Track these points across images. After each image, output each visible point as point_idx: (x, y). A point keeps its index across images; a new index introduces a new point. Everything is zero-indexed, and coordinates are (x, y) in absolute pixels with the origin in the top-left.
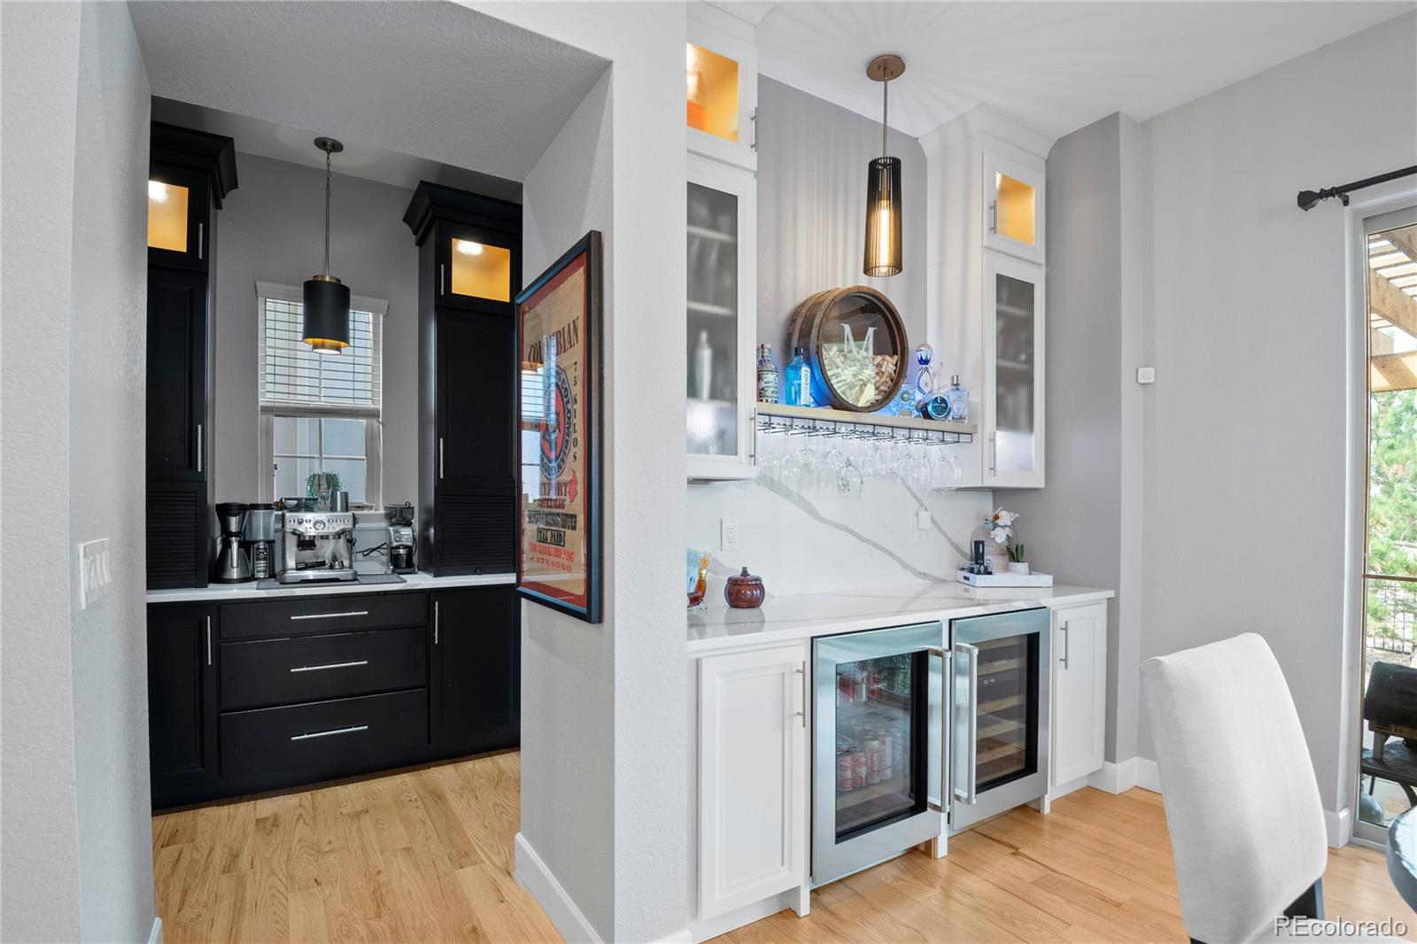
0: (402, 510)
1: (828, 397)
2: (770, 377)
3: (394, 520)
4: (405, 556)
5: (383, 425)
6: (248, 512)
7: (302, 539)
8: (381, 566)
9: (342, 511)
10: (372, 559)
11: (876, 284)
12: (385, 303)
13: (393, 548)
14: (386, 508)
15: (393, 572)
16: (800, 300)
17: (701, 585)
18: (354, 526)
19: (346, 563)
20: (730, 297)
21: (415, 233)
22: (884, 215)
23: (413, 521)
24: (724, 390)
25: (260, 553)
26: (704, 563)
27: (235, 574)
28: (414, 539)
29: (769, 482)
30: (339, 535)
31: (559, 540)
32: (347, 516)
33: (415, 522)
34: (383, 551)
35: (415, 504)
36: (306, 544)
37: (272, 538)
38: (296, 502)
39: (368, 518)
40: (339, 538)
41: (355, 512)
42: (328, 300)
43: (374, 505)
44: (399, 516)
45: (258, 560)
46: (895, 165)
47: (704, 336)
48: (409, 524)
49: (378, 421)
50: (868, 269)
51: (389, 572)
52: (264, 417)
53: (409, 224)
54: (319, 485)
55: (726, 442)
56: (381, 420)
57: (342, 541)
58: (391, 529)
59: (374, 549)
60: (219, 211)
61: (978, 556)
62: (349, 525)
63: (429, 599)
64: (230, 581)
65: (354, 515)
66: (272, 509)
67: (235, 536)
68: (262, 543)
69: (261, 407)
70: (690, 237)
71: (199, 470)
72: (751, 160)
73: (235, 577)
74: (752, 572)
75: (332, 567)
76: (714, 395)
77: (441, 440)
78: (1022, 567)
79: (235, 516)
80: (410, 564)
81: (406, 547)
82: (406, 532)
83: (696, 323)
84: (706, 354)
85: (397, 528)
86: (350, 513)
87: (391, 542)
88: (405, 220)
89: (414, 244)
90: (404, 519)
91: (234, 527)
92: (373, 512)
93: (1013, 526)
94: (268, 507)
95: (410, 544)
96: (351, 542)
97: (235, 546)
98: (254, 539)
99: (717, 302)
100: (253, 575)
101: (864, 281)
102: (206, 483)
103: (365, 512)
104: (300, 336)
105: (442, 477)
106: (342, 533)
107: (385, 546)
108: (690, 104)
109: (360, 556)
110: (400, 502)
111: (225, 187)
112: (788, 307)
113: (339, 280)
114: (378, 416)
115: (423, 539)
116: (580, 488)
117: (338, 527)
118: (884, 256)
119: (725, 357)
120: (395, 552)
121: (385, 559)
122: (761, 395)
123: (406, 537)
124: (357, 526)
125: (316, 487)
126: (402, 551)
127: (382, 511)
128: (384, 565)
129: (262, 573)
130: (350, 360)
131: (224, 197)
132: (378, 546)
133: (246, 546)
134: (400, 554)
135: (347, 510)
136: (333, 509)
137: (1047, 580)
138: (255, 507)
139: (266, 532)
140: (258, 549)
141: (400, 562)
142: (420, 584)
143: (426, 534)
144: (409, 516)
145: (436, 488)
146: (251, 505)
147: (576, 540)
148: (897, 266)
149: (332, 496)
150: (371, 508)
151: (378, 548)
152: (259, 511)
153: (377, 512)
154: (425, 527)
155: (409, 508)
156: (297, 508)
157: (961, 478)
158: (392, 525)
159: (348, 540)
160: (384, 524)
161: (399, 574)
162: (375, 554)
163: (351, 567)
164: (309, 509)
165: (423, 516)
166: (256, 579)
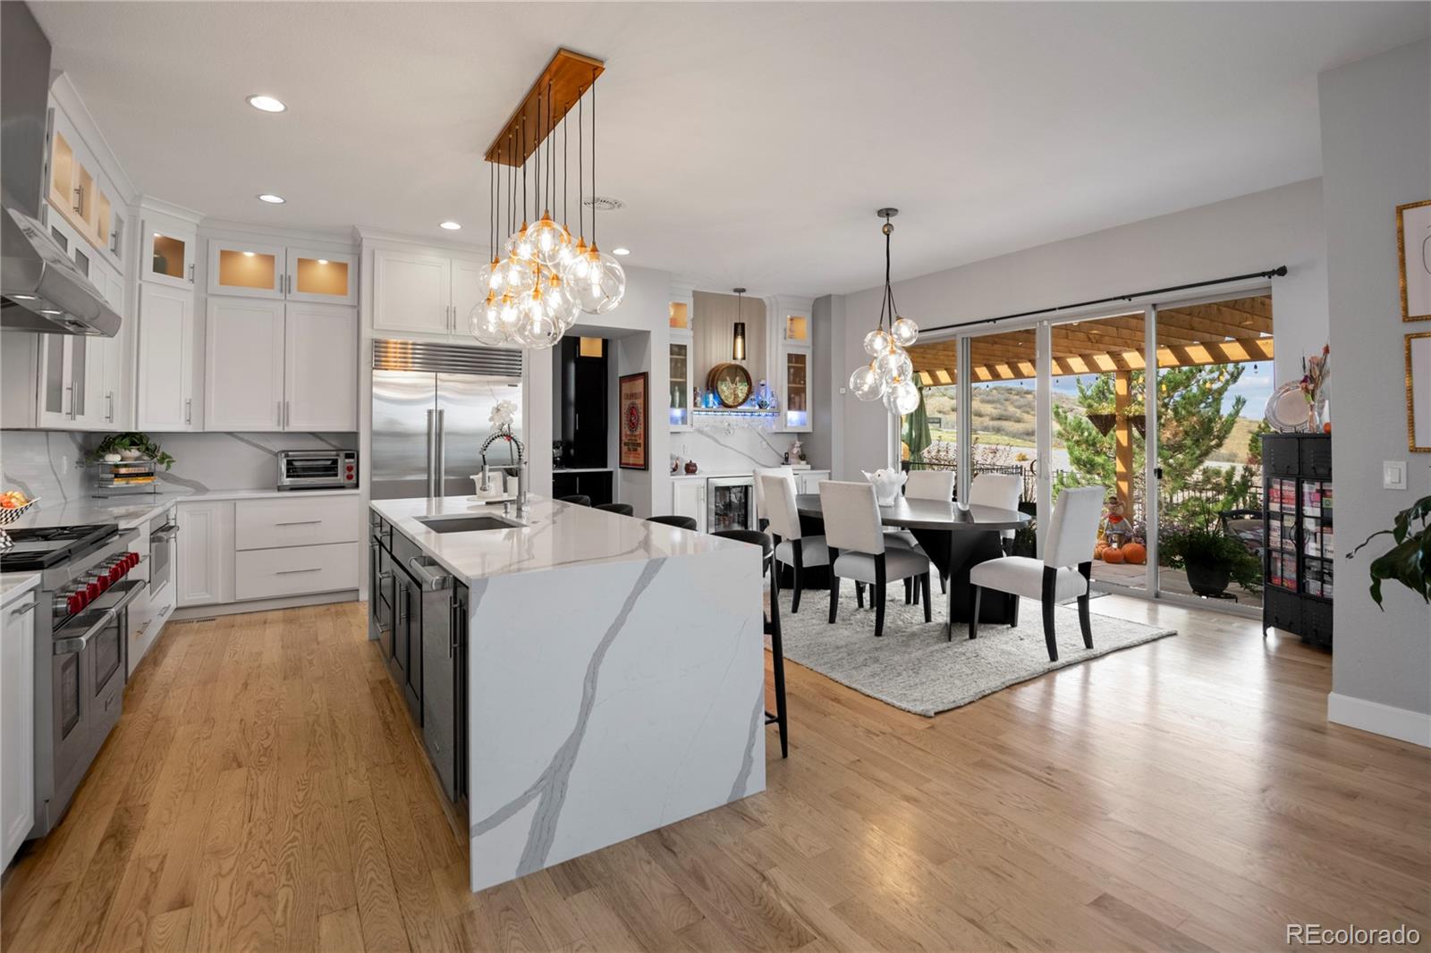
1: (723, 404)
2: (699, 399)
11: (737, 363)
16: (713, 366)
17: (677, 466)
20: (684, 375)
22: (739, 340)
24: (683, 404)
26: (678, 459)
29: (700, 431)
31: (635, 450)
46: (743, 325)
47: (677, 388)
50: (734, 358)
55: (684, 420)
61: (787, 459)
70: (671, 359)
72: (691, 333)
74: (693, 462)
76: (680, 406)
78: (803, 462)
83: (673, 384)
84: (677, 394)
93: (801, 446)
99: (681, 377)
101: (733, 362)
108: (671, 319)
112: (708, 370)
116: (642, 436)
118: (739, 355)
119: (683, 393)
122: (695, 405)
137: (809, 467)
147: (641, 450)
148: (744, 358)
157: (775, 428)
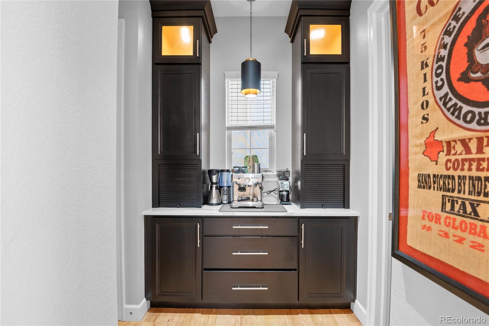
0: (284, 173)
3: (281, 177)
4: (286, 196)
5: (276, 132)
6: (220, 173)
7: (240, 186)
8: (275, 199)
9: (257, 173)
10: (271, 196)
12: (276, 73)
13: (280, 191)
14: (277, 171)
15: (280, 203)
18: (263, 181)
19: (259, 199)
21: (290, 37)
23: (289, 178)
25: (225, 192)
27: (214, 201)
28: (290, 187)
30: (256, 184)
32: (260, 175)
33: (291, 179)
34: (276, 192)
35: (290, 170)
36: (242, 189)
37: (230, 185)
38: (238, 169)
39: (269, 176)
40: (256, 186)
41: (263, 173)
42: (251, 70)
43: (272, 170)
44: (283, 176)
45: (224, 195)
48: (287, 179)
49: (274, 130)
51: (279, 203)
52: (229, 131)
53: (287, 33)
54: (249, 161)
56: (275, 130)
57: (258, 188)
58: (279, 182)
59: (272, 191)
60: (211, 44)
62: (260, 180)
63: (299, 223)
64: (212, 205)
65: (262, 175)
66: (230, 172)
67: (215, 184)
68: (226, 188)
69: (227, 127)
71: (198, 154)
73: (215, 203)
75: (253, 200)
77: (305, 134)
79: (215, 175)
80: (288, 200)
81: (286, 191)
82: (286, 183)
85: (282, 181)
86: (260, 174)
87: (279, 188)
88: (285, 32)
89: (290, 42)
90: (285, 177)
91: (214, 180)
92: (271, 173)
94: (228, 171)
95: (288, 189)
96: (261, 188)
97: (214, 188)
98: (223, 186)
100: (222, 202)
102: (201, 160)
103: (268, 173)
104: (239, 90)
105: (305, 154)
106: (257, 184)
107: (277, 190)
109: (265, 194)
110: (284, 169)
111: (212, 33)
113: (256, 60)
114: (274, 128)
115: (295, 187)
117: (255, 181)
120: (281, 193)
121: (277, 196)
123: (286, 186)
124: (263, 180)
125: (248, 162)
126: (285, 193)
127: (275, 173)
128: (276, 199)
129: (226, 201)
130: (262, 98)
131: (212, 37)
132: (273, 190)
133: (220, 189)
134: (283, 195)
135: (259, 172)
136: (253, 172)
138: (222, 171)
139: (228, 182)
140: (224, 190)
141: (284, 199)
142: (294, 213)
143: (296, 184)
144: (288, 176)
145: (302, 161)
146: (221, 170)
149: (253, 165)
150: (271, 171)
151: (274, 190)
152: (224, 173)
153: (273, 173)
154: (296, 181)
155: (288, 171)
156: (238, 172)
158: (280, 180)
159: (260, 187)
160: (276, 179)
161: (283, 204)
162: (272, 193)
163: (261, 200)
164: (244, 172)
165: (294, 175)
166: (223, 204)
